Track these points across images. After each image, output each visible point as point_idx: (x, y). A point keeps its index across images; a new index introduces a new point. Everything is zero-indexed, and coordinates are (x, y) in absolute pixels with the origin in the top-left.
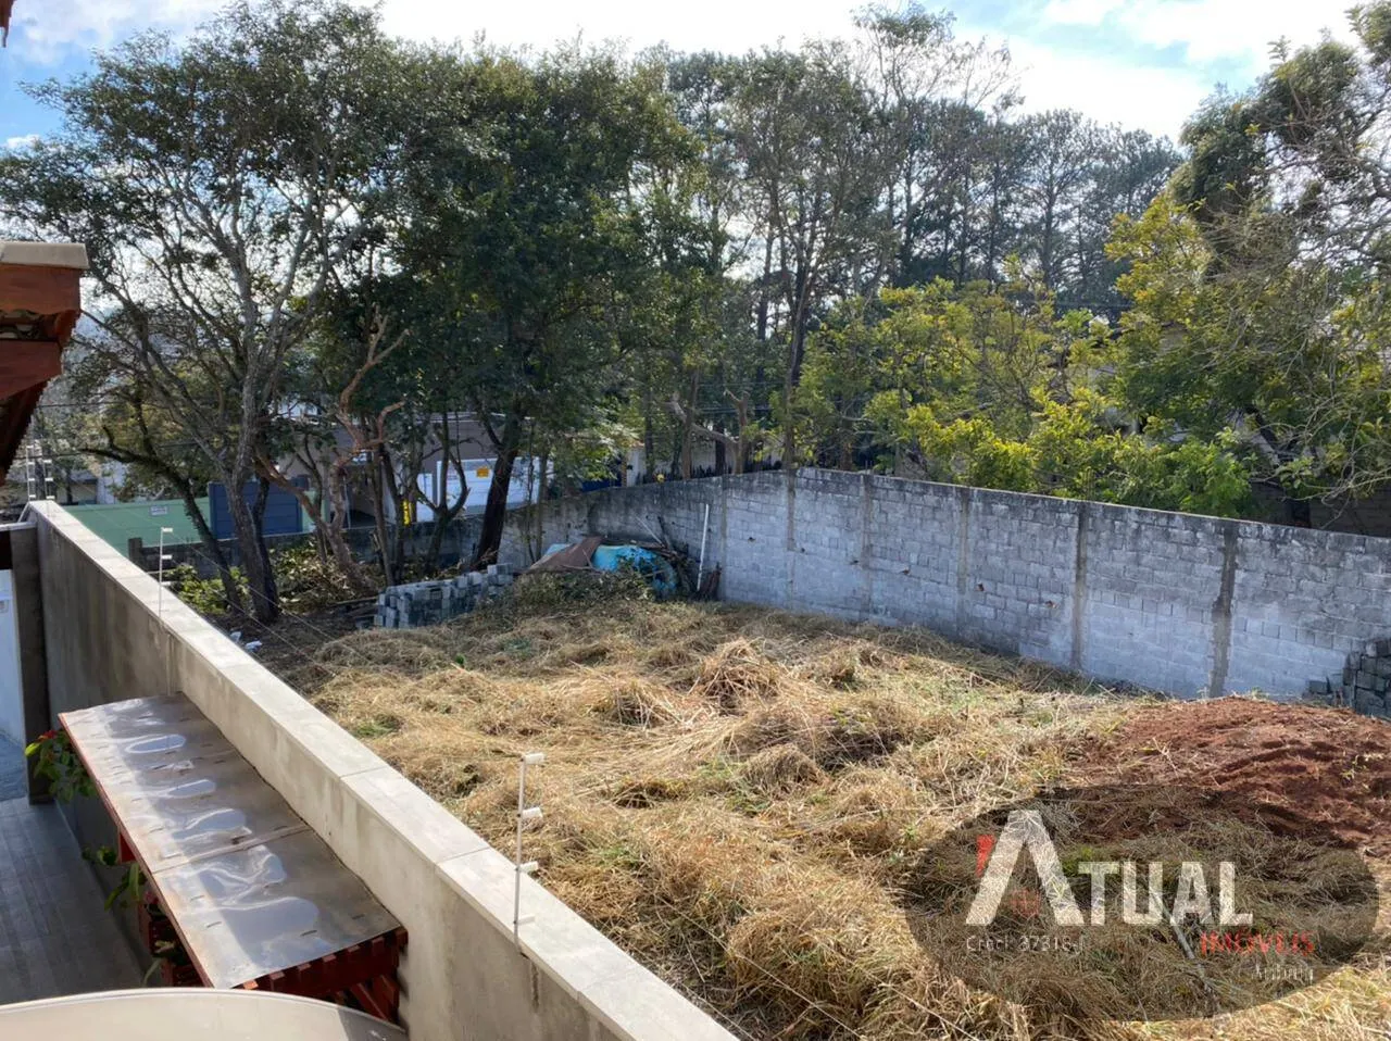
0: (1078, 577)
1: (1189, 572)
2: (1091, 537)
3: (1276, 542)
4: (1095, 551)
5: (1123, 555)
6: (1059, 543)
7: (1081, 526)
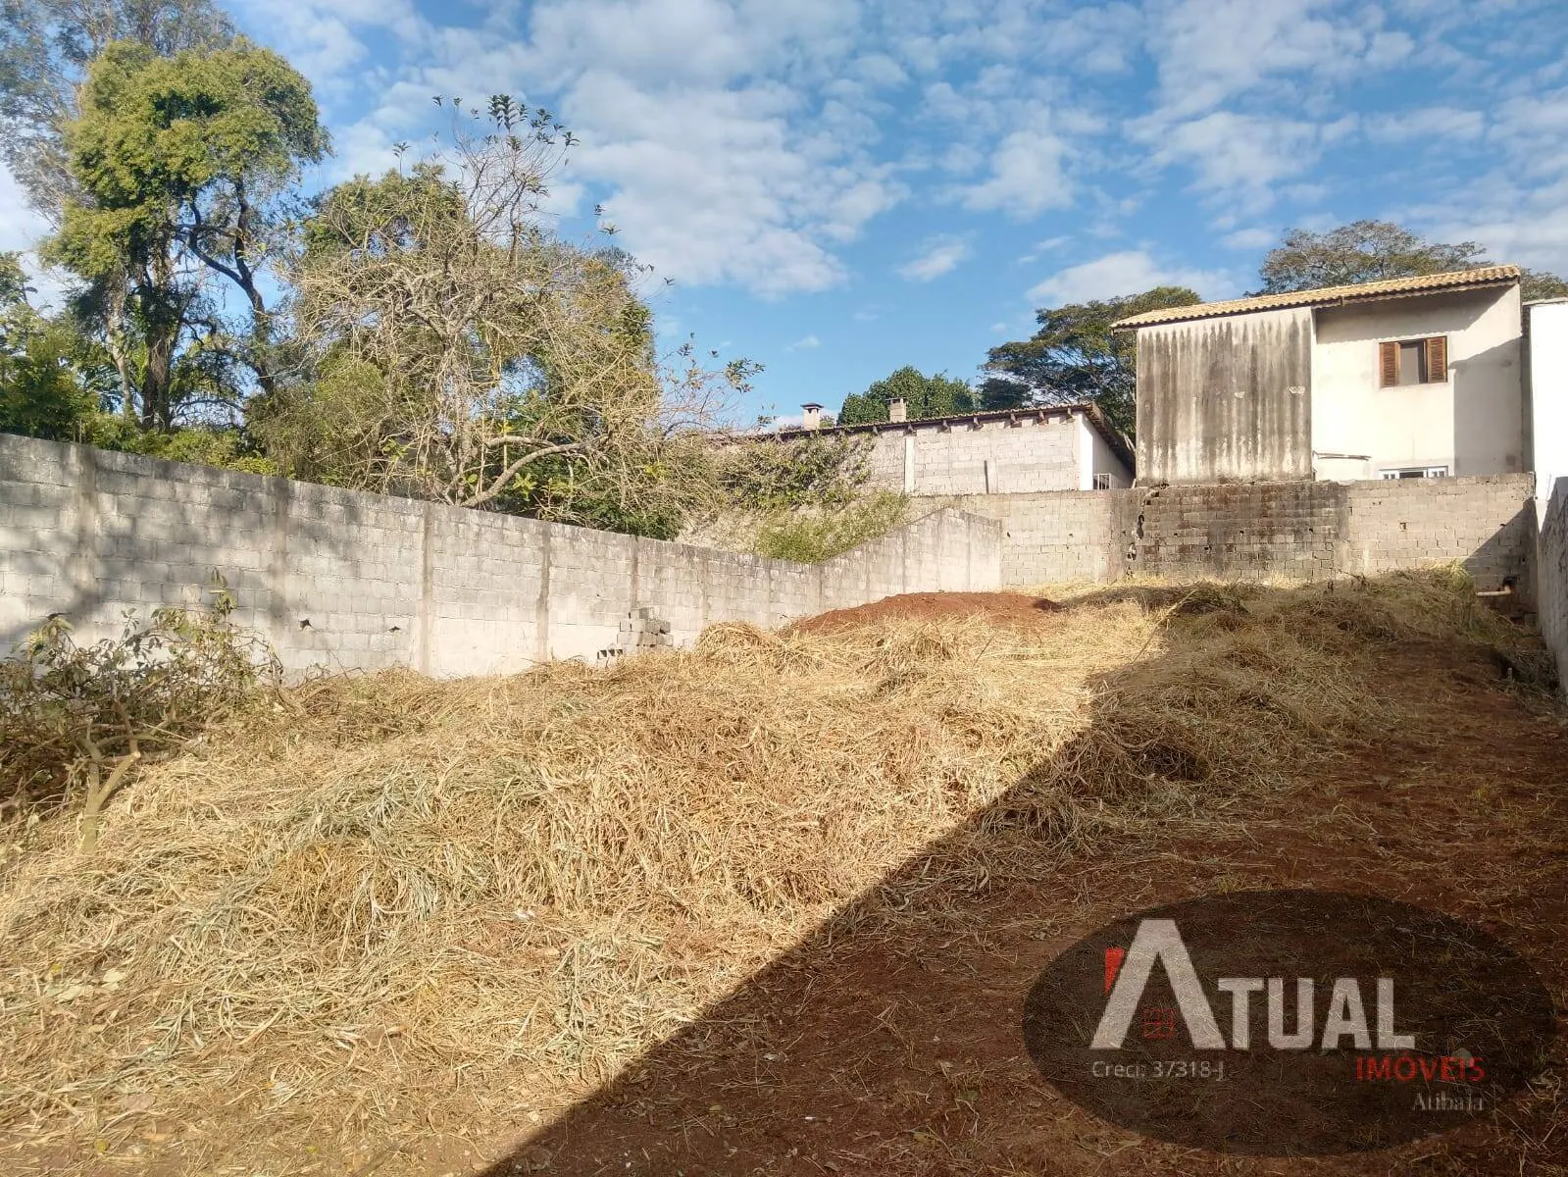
0: (425, 592)
1: (519, 572)
2: (437, 544)
3: (574, 539)
4: (441, 559)
5: (467, 561)
6: (405, 553)
7: (427, 530)
